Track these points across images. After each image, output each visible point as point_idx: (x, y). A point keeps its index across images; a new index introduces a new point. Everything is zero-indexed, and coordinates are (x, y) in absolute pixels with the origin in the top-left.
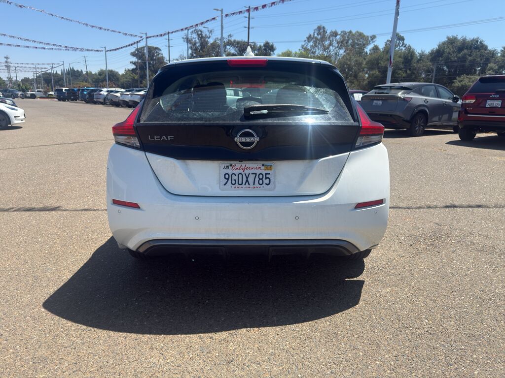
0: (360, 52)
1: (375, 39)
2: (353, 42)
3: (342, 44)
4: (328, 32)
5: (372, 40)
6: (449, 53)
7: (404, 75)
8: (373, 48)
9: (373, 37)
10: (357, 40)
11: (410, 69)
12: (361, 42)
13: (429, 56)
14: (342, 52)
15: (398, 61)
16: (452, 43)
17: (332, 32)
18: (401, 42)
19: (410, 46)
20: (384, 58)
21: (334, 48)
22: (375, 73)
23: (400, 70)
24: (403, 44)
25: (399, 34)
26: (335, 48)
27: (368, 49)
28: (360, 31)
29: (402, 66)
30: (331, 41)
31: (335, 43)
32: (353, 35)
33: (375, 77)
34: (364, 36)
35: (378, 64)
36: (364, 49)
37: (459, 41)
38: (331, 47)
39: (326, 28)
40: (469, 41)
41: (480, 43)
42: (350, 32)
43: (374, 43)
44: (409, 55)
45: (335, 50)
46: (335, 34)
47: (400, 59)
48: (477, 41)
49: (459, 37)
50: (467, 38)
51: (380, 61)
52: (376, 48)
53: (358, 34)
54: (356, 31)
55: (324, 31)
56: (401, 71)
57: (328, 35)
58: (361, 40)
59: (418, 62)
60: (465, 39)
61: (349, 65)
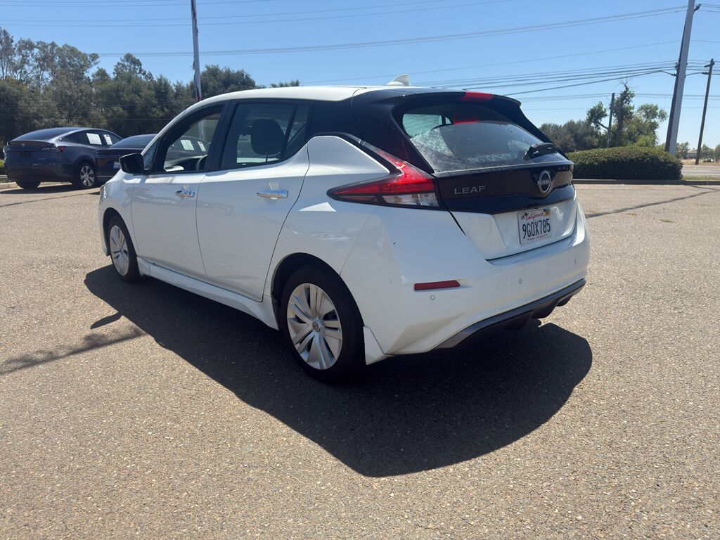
0: (79, 77)
1: (98, 60)
2: (63, 61)
3: (45, 61)
4: (16, 40)
5: (93, 60)
6: (215, 88)
7: (161, 115)
8: (98, 72)
9: (95, 57)
10: (69, 59)
11: (167, 107)
12: (76, 61)
13: (188, 90)
14: (46, 74)
15: (149, 95)
16: (214, 75)
17: (21, 41)
18: (137, 67)
19: (150, 74)
20: (126, 89)
21: (31, 68)
22: (118, 111)
23: (155, 107)
24: (141, 70)
25: (131, 56)
26: (35, 68)
27: (90, 73)
28: (71, 45)
29: (155, 102)
30: (23, 56)
31: (31, 60)
32: (59, 49)
33: (119, 117)
34: (80, 53)
35: (119, 97)
36: (83, 74)
37: (221, 72)
38: (26, 67)
39: (11, 34)
40: (233, 74)
41: (246, 77)
42: (53, 45)
43: (97, 66)
44: (162, 87)
45: (34, 71)
46: (29, 45)
47: (150, 91)
48: (243, 75)
49: (221, 68)
50: (231, 70)
51: (121, 94)
52: (102, 73)
53: (68, 49)
54: (64, 43)
55: (7, 38)
56: (155, 109)
57: (16, 45)
58: (75, 59)
59: (176, 97)
60: (229, 70)
61: (70, 97)
